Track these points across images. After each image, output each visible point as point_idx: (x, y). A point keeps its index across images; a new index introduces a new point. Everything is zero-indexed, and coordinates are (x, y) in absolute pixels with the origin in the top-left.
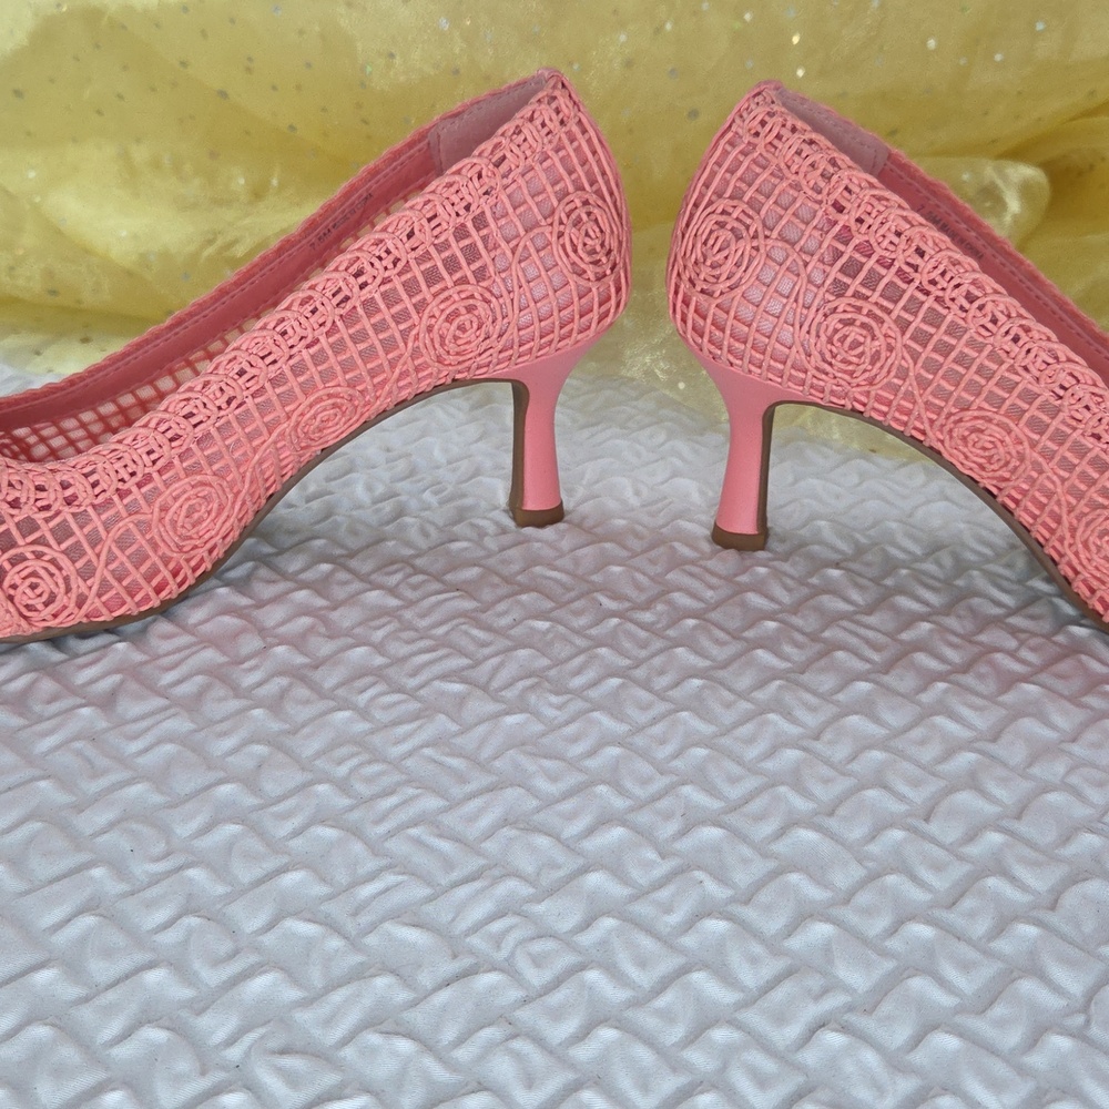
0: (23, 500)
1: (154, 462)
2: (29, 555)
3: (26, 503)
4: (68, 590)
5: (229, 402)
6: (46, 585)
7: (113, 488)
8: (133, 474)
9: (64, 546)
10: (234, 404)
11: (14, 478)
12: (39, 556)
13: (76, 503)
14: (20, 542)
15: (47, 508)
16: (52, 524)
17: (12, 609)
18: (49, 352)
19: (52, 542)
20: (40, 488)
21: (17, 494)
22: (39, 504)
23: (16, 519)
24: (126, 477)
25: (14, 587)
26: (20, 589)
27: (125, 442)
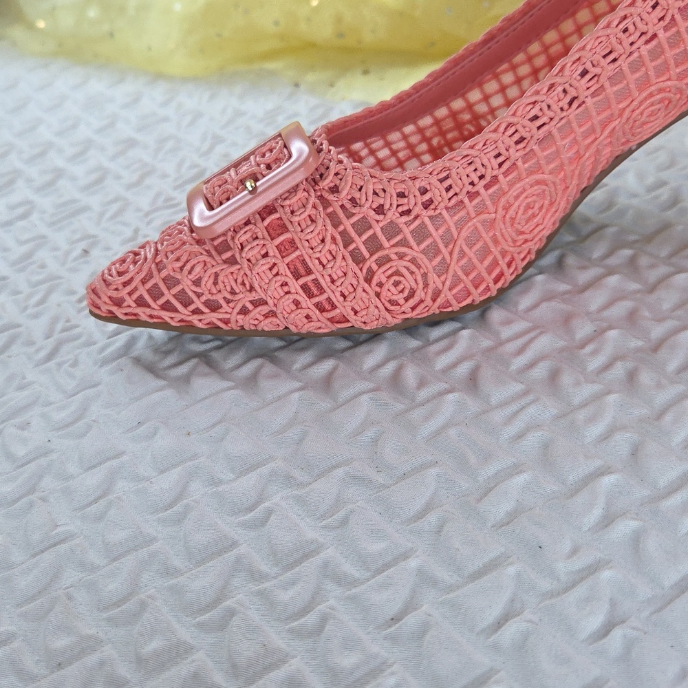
0: (387, 206)
1: (500, 165)
2: (394, 257)
3: (389, 209)
4: (426, 286)
5: (570, 104)
6: (408, 282)
7: (465, 191)
8: (482, 177)
9: (423, 246)
10: (575, 105)
11: (379, 187)
12: (401, 256)
13: (432, 207)
14: (386, 244)
15: (408, 212)
16: (412, 227)
17: (380, 305)
18: (341, 84)
19: (413, 243)
20: (401, 195)
21: (382, 202)
22: (400, 209)
23: (381, 224)
24: (476, 180)
25: (380, 285)
26: (386, 287)
27: (477, 148)
